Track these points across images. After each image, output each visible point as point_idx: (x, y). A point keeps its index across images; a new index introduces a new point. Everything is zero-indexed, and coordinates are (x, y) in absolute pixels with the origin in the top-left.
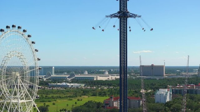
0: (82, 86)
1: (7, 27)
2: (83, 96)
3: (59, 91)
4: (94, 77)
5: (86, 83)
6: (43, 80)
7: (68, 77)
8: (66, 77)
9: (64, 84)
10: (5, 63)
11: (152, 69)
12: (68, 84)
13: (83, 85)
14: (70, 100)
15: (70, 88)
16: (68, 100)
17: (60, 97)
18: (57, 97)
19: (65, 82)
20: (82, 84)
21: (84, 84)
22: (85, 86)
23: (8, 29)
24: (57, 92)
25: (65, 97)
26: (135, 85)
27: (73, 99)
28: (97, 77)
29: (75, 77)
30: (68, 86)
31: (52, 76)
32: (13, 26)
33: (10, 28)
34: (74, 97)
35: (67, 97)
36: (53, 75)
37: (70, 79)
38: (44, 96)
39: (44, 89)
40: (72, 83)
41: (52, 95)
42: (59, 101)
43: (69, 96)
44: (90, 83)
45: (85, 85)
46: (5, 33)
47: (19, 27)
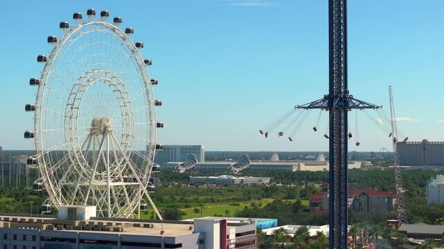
0: (265, 182)
1: (76, 16)
2: (265, 199)
3: (211, 191)
4: (291, 166)
5: (274, 175)
6: (179, 170)
7: (234, 166)
8: (230, 165)
9: (225, 177)
10: (74, 99)
11: (424, 149)
12: (234, 178)
13: (266, 180)
14: (234, 205)
15: (238, 185)
16: (230, 205)
17: (213, 201)
18: (206, 201)
19: (228, 174)
20: (265, 178)
21: (269, 178)
22: (270, 183)
23: (78, 20)
24: (207, 191)
25: (223, 200)
26: (385, 179)
27: (241, 203)
28: (299, 165)
29: (250, 166)
30: (233, 181)
31: (198, 163)
32: (90, 12)
33: (81, 18)
34: (245, 200)
35: (228, 200)
36: (203, 162)
37: (238, 170)
38: (178, 198)
39: (179, 187)
40: (243, 176)
41: (195, 197)
42: (209, 207)
43: (233, 199)
44: (283, 176)
45: (271, 180)
46: (71, 30)
47: (104, 14)
